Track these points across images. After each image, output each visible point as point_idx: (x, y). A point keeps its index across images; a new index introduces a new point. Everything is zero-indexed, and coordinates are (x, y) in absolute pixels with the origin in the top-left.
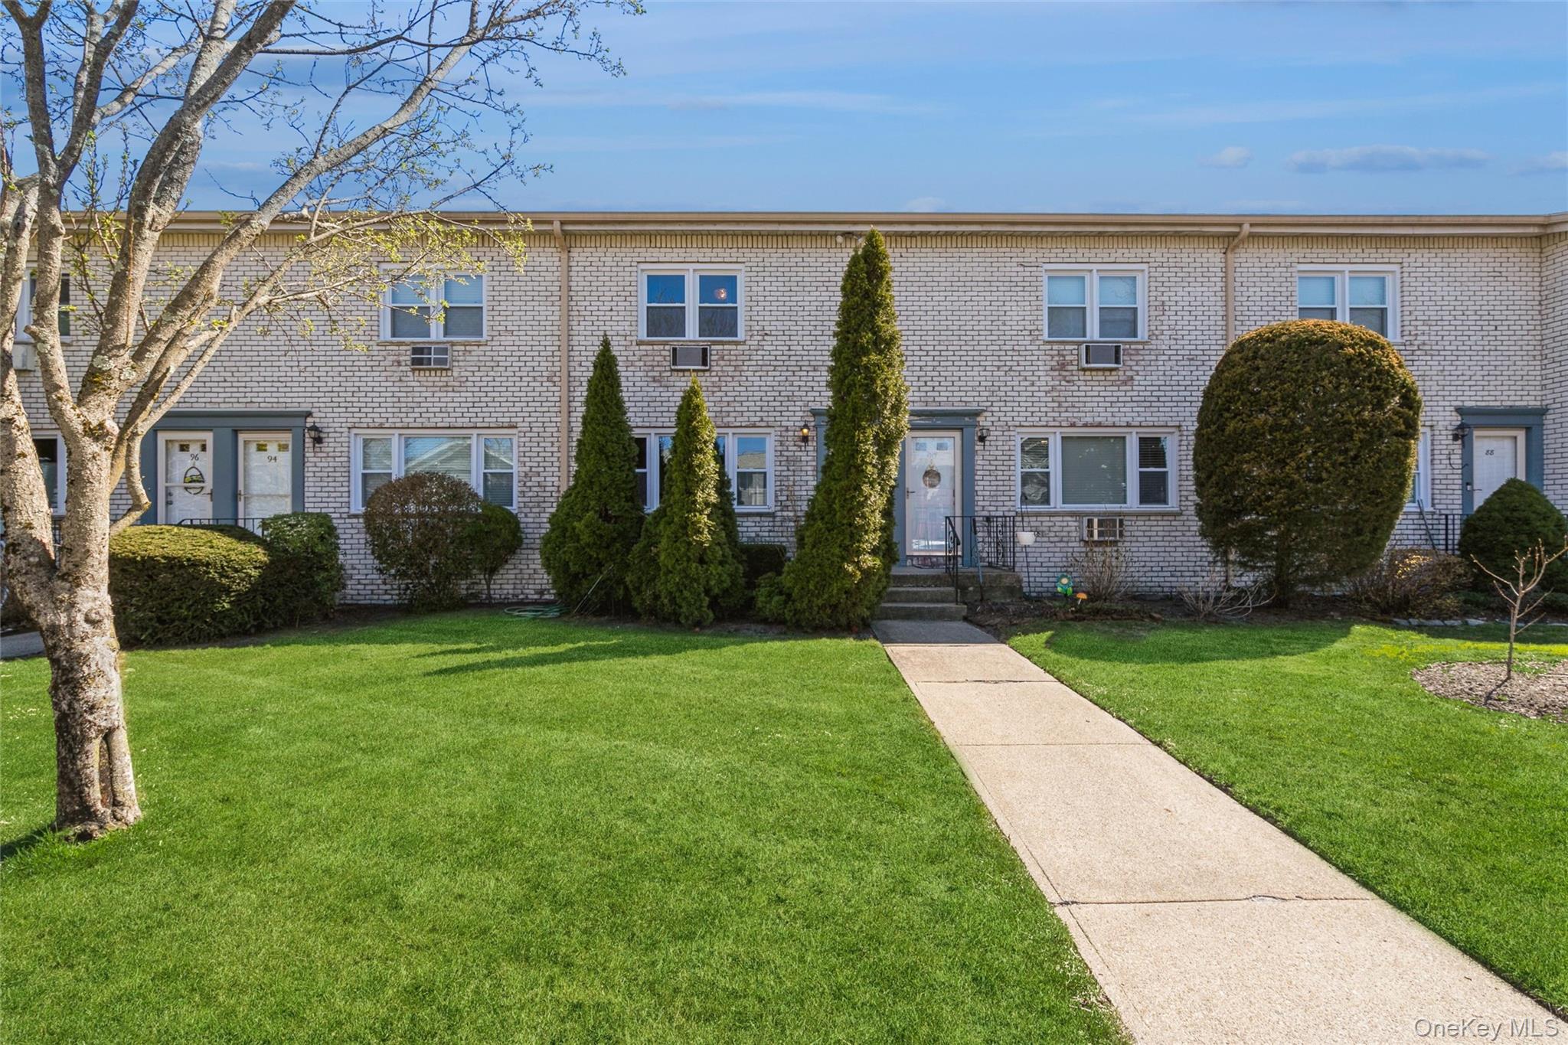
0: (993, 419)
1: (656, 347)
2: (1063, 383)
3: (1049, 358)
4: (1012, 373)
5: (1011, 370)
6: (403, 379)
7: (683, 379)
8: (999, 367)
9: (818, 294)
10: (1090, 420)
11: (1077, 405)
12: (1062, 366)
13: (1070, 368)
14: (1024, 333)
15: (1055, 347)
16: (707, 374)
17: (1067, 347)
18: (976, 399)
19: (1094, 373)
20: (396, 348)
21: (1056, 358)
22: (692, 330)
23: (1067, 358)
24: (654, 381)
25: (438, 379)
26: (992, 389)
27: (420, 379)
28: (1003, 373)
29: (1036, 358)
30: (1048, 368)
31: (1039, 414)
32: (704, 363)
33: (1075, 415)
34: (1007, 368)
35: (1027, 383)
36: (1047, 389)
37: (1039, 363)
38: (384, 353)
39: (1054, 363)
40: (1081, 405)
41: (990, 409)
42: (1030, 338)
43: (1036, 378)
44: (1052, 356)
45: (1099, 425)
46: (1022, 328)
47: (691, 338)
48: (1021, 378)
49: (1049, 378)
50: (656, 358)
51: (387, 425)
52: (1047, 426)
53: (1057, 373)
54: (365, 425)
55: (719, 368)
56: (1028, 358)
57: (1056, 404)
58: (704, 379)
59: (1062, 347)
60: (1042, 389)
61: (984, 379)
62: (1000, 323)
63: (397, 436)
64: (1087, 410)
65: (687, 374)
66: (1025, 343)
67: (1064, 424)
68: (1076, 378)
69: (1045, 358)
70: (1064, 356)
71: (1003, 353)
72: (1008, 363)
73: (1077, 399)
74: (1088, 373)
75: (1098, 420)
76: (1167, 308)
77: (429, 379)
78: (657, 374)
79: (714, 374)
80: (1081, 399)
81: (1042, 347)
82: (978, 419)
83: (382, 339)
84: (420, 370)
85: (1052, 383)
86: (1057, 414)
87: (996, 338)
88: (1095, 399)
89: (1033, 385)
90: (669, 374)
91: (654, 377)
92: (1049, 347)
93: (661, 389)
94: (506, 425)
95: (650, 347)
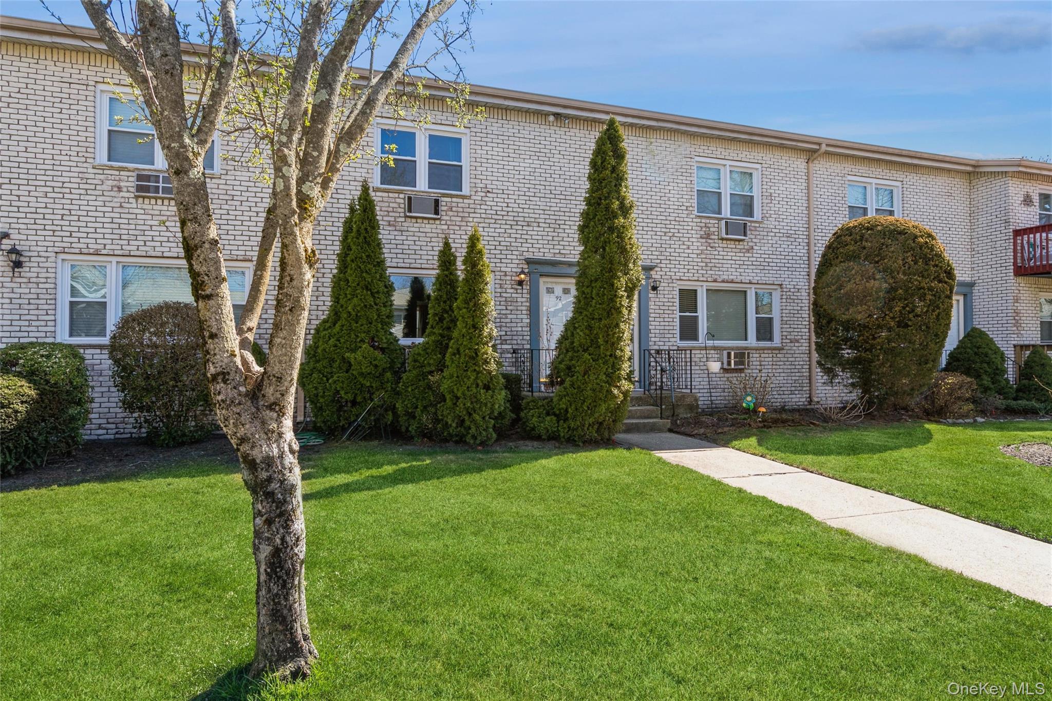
0: (661, 273)
1: (391, 195)
2: (709, 248)
3: (699, 228)
4: (675, 238)
5: (673, 236)
6: (125, 205)
7: (416, 225)
8: (665, 233)
9: (531, 161)
10: (726, 277)
11: (717, 265)
12: (707, 236)
13: (713, 237)
14: (683, 208)
15: (703, 221)
16: (438, 222)
17: (711, 221)
18: (650, 257)
19: (728, 242)
20: (117, 173)
21: (704, 229)
22: (422, 182)
23: (711, 229)
24: (389, 225)
25: (165, 208)
26: (661, 249)
27: (145, 207)
28: (668, 238)
29: (690, 228)
30: (699, 236)
31: (693, 271)
32: (437, 213)
33: (717, 273)
34: (671, 234)
35: (685, 247)
36: (698, 252)
37: (693, 232)
38: (102, 177)
39: (702, 233)
40: (720, 265)
41: (659, 265)
42: (686, 212)
43: (691, 244)
44: (701, 227)
45: (732, 282)
46: (681, 204)
47: (423, 189)
48: (681, 243)
49: (699, 244)
50: (391, 205)
51: (104, 252)
52: (698, 281)
53: (704, 241)
54: (77, 251)
55: (448, 218)
56: (685, 227)
57: (704, 264)
58: (434, 226)
59: (708, 221)
60: (695, 252)
61: (655, 241)
62: (666, 199)
63: (114, 264)
64: (724, 269)
65: (419, 221)
66: (683, 216)
67: (709, 279)
68: (717, 245)
69: (696, 228)
70: (709, 228)
71: (668, 222)
72: (672, 230)
73: (717, 261)
74: (724, 242)
75: (731, 277)
76: (773, 198)
77: (155, 207)
78: (393, 219)
79: (443, 222)
80: (720, 261)
81: (694, 220)
82: (652, 273)
83: (98, 162)
84: (144, 197)
85: (701, 248)
86: (705, 272)
87: (663, 210)
88: (729, 262)
89: (688, 248)
90: (403, 219)
91: (389, 222)
92: (699, 220)
93: (396, 233)
94: (241, 258)
95: (386, 194)
